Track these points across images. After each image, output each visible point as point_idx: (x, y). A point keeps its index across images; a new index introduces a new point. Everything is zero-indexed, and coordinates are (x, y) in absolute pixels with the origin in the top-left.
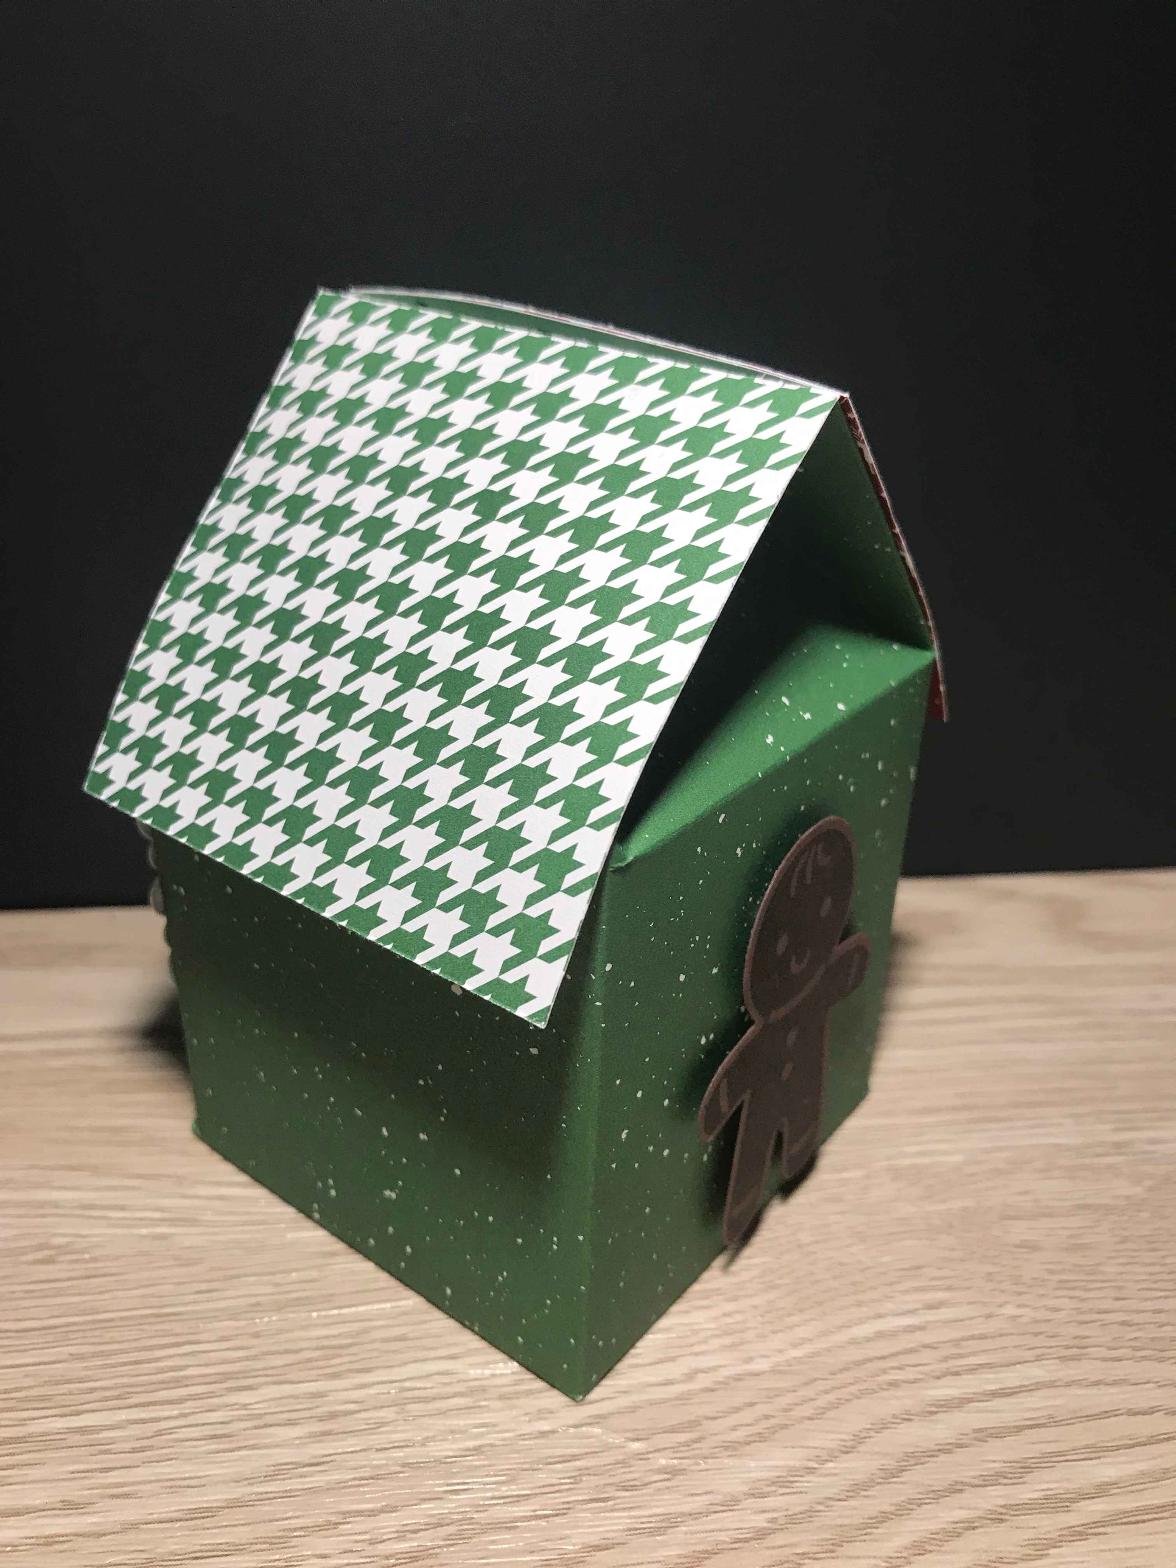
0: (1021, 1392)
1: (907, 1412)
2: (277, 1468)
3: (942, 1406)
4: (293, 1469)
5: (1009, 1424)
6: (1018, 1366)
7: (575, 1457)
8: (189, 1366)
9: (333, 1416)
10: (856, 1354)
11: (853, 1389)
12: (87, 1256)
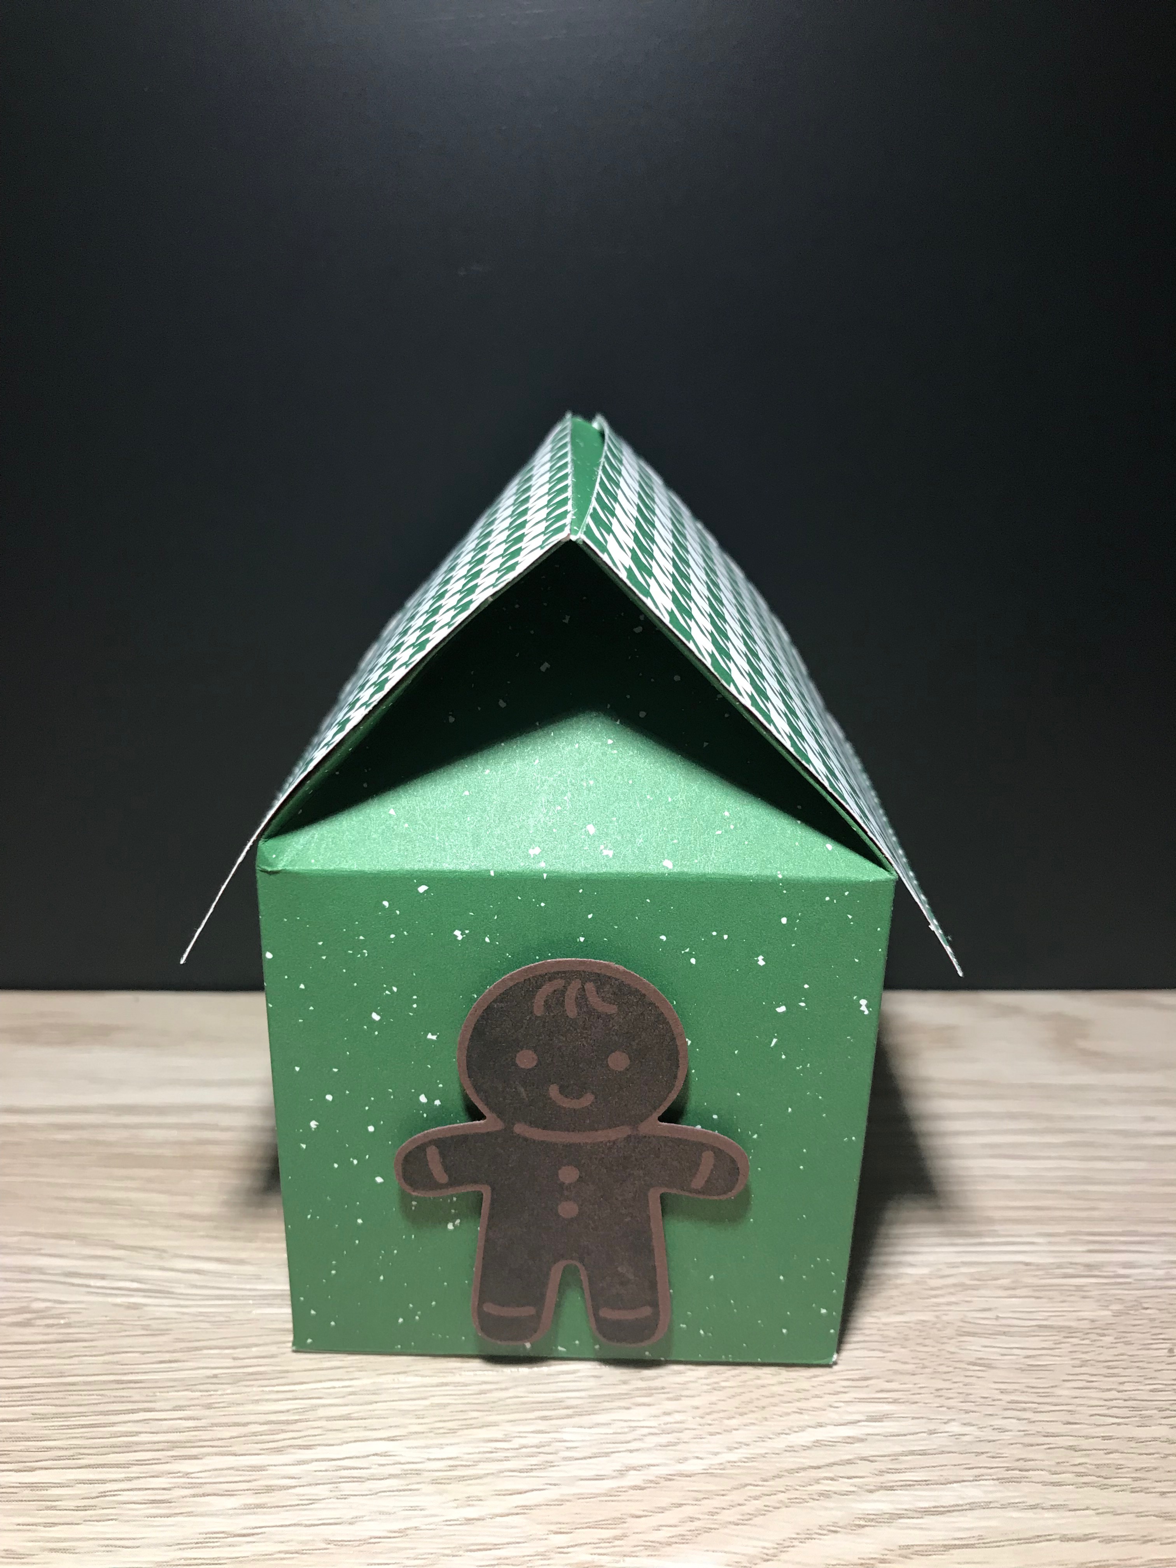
0: (953, 1511)
1: (835, 1524)
2: (208, 1536)
3: (872, 1520)
4: (223, 1538)
5: (937, 1543)
6: (955, 1485)
7: (496, 1546)
8: (140, 1433)
9: (269, 1489)
10: (790, 1461)
11: (782, 1497)
12: (62, 1322)
